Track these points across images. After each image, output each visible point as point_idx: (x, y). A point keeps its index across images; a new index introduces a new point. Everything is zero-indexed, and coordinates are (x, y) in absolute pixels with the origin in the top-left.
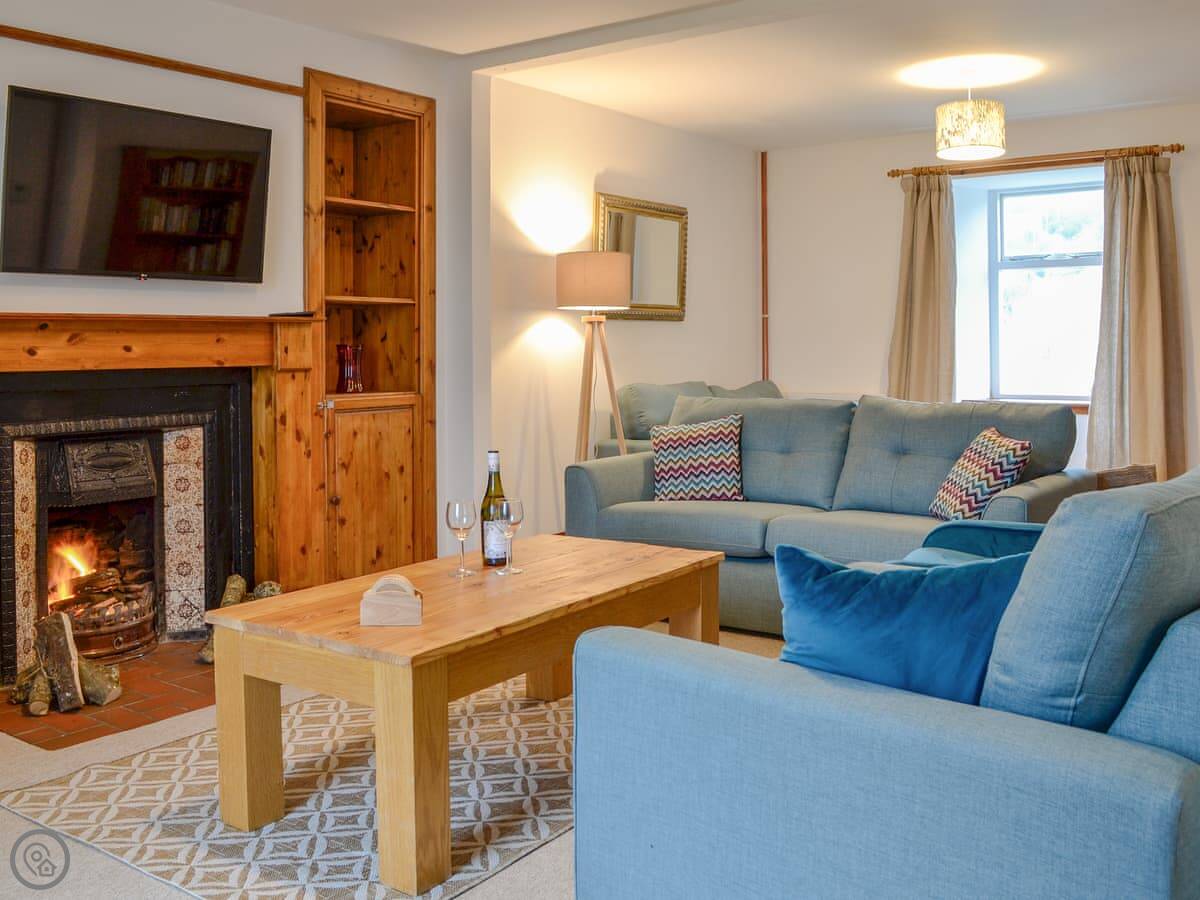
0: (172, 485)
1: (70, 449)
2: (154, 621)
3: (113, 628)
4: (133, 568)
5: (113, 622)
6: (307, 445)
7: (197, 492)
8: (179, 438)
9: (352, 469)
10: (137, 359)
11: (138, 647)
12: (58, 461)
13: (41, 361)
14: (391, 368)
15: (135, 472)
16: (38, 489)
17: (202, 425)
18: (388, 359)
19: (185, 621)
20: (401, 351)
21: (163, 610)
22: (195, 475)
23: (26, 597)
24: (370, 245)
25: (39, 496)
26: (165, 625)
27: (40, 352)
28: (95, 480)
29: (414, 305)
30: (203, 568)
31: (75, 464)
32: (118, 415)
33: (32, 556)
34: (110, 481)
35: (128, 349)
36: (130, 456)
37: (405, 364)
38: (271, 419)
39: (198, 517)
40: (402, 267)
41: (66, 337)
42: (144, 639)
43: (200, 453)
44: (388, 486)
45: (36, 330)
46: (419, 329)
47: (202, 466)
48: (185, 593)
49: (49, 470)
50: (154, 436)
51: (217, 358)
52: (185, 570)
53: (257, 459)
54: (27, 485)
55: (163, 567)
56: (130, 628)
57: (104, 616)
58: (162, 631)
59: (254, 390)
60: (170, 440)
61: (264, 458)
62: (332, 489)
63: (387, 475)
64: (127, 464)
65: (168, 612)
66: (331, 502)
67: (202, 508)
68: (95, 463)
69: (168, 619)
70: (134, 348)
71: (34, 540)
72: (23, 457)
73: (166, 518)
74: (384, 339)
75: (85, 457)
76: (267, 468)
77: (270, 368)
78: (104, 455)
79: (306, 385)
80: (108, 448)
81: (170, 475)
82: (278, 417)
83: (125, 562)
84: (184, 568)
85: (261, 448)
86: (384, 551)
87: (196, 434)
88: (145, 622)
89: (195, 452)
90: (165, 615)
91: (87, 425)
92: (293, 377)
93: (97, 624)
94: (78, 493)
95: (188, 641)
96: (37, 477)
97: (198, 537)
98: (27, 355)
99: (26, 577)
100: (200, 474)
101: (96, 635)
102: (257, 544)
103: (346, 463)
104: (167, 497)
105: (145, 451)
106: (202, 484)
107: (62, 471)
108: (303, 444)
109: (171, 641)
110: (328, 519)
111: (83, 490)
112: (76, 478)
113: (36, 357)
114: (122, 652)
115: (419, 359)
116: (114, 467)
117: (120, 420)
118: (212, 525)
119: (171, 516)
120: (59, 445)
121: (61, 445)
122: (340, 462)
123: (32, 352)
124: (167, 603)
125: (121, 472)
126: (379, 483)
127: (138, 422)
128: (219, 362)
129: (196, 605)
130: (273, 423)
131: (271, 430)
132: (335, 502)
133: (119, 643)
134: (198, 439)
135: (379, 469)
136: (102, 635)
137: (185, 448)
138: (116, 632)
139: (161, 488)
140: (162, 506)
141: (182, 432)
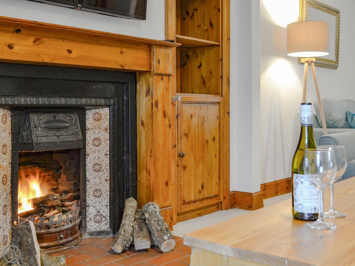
0: (91, 142)
1: (32, 116)
2: (80, 225)
3: (58, 229)
4: (66, 192)
5: (57, 225)
6: (169, 121)
7: (105, 147)
8: (95, 114)
9: (190, 137)
10: (74, 58)
11: (71, 241)
12: (25, 123)
13: (17, 53)
14: (204, 83)
15: (70, 133)
16: (13, 140)
17: (109, 106)
18: (202, 78)
19: (97, 225)
20: (211, 72)
21: (85, 218)
22: (105, 136)
23: (5, 209)
24: (191, 14)
25: (13, 145)
26: (86, 226)
27: (16, 48)
28: (47, 136)
29: (219, 45)
30: (109, 193)
31: (35, 125)
32: (61, 96)
33: (9, 183)
34: (56, 137)
35: (70, 51)
36: (68, 123)
37: (213, 80)
38: (149, 104)
39: (106, 162)
40: (211, 25)
41: (32, 39)
42: (75, 236)
43: (107, 123)
44: (207, 148)
45: (13, 33)
46: (222, 59)
47: (108, 131)
48: (98, 208)
49: (19, 128)
50: (81, 111)
51: (121, 63)
52: (98, 194)
53: (140, 128)
54: (6, 137)
55: (85, 192)
56: (67, 230)
57: (52, 222)
58: (84, 230)
59: (138, 87)
60: (90, 115)
61: (144, 128)
62: (179, 148)
63: (207, 141)
64: (66, 127)
65: (87, 219)
66: (179, 155)
67: (108, 156)
68: (48, 125)
69: (88, 224)
70: (73, 52)
71: (10, 172)
72: (4, 119)
73: (87, 162)
74: (200, 66)
75: (42, 122)
76: (146, 133)
77: (148, 72)
78: (53, 121)
79: (169, 85)
80: (55, 117)
81: (90, 136)
82: (154, 102)
83: (62, 188)
84: (98, 193)
85: (142, 121)
86: (205, 186)
87: (105, 112)
88: (75, 225)
89: (104, 123)
90: (86, 221)
91: (42, 101)
92: (162, 79)
93: (48, 227)
94: (38, 144)
95: (99, 237)
96: (12, 133)
97: (106, 174)
98: (7, 48)
99: (5, 196)
100: (107, 136)
101: (48, 234)
102: (139, 179)
103: (187, 133)
104: (88, 150)
105: (76, 120)
106: (108, 142)
107: (28, 129)
108: (167, 120)
109: (89, 236)
110: (178, 166)
111: (40, 142)
112: (36, 134)
113: (13, 50)
114: (63, 244)
115: (222, 77)
116: (58, 129)
117: (63, 99)
118: (114, 166)
119: (90, 162)
120: (25, 113)
121: (27, 113)
122: (184, 133)
123: (10, 47)
124: (87, 214)
125: (62, 132)
126: (203, 146)
127: (72, 101)
128: (121, 66)
129: (104, 215)
130: (150, 105)
131: (149, 110)
132: (181, 156)
133: (61, 239)
134: (106, 115)
135: (203, 138)
136: (51, 233)
137: (98, 120)
138: (59, 232)
139: (85, 145)
140: (85, 155)
141: (97, 110)
